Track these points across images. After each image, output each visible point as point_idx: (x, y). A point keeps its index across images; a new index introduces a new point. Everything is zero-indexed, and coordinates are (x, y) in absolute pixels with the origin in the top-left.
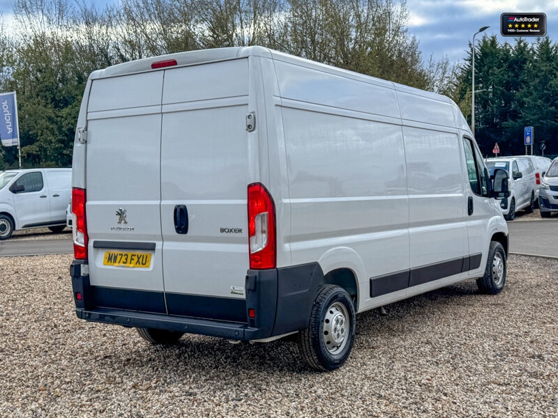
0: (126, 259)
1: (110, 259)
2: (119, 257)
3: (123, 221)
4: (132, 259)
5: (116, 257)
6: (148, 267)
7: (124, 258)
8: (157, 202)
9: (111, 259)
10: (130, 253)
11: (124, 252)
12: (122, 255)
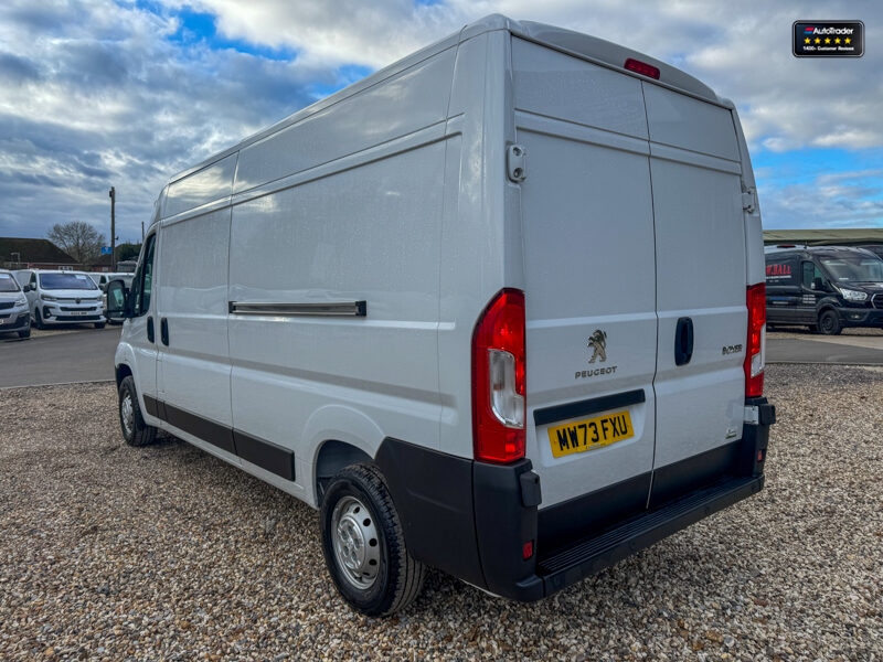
0: (596, 432)
1: (563, 441)
2: (580, 433)
3: (599, 358)
4: (605, 429)
5: (574, 436)
6: (632, 436)
7: (590, 431)
8: (652, 315)
9: (566, 440)
10: (597, 418)
11: (586, 420)
12: (584, 426)
